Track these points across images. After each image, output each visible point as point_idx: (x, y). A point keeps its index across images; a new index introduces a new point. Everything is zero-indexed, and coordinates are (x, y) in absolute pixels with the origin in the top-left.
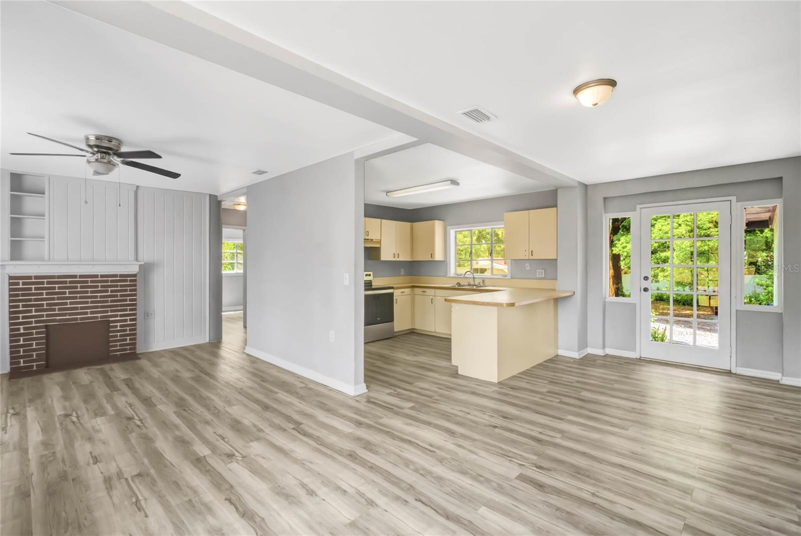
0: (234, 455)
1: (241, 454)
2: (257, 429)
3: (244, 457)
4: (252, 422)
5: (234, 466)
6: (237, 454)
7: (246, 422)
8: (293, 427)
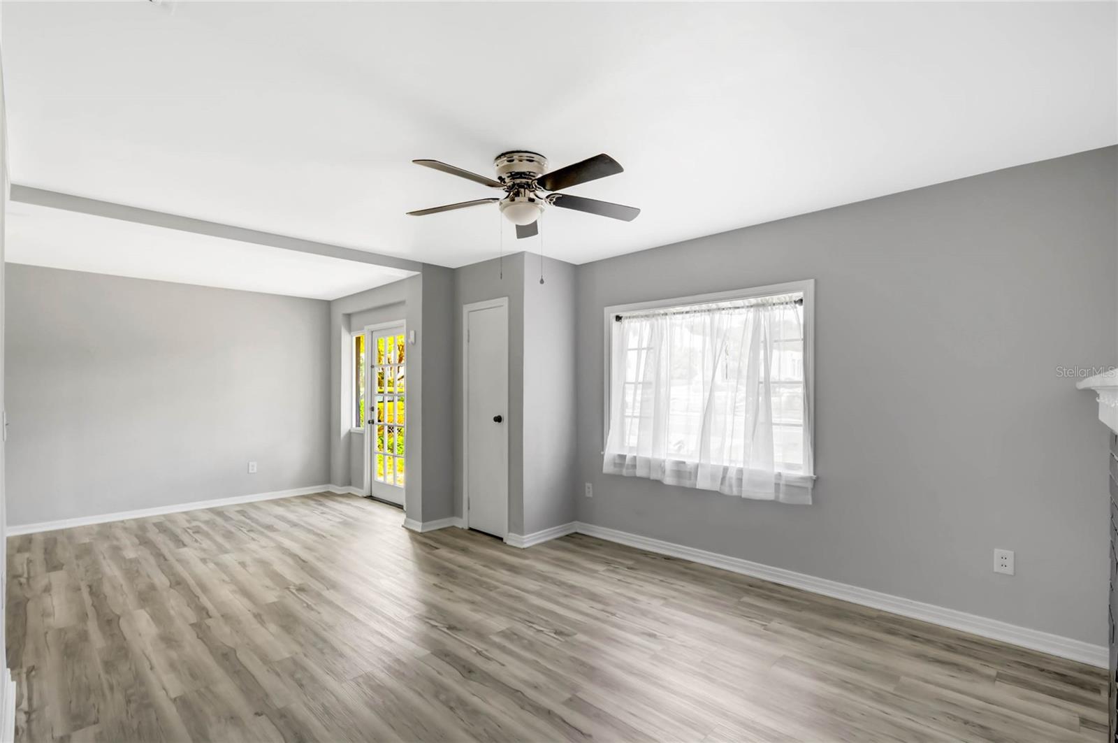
0: (297, 590)
1: (290, 591)
2: (261, 618)
3: (288, 588)
4: (266, 628)
5: (298, 582)
6: (294, 591)
7: (273, 628)
8: (210, 620)
